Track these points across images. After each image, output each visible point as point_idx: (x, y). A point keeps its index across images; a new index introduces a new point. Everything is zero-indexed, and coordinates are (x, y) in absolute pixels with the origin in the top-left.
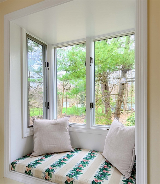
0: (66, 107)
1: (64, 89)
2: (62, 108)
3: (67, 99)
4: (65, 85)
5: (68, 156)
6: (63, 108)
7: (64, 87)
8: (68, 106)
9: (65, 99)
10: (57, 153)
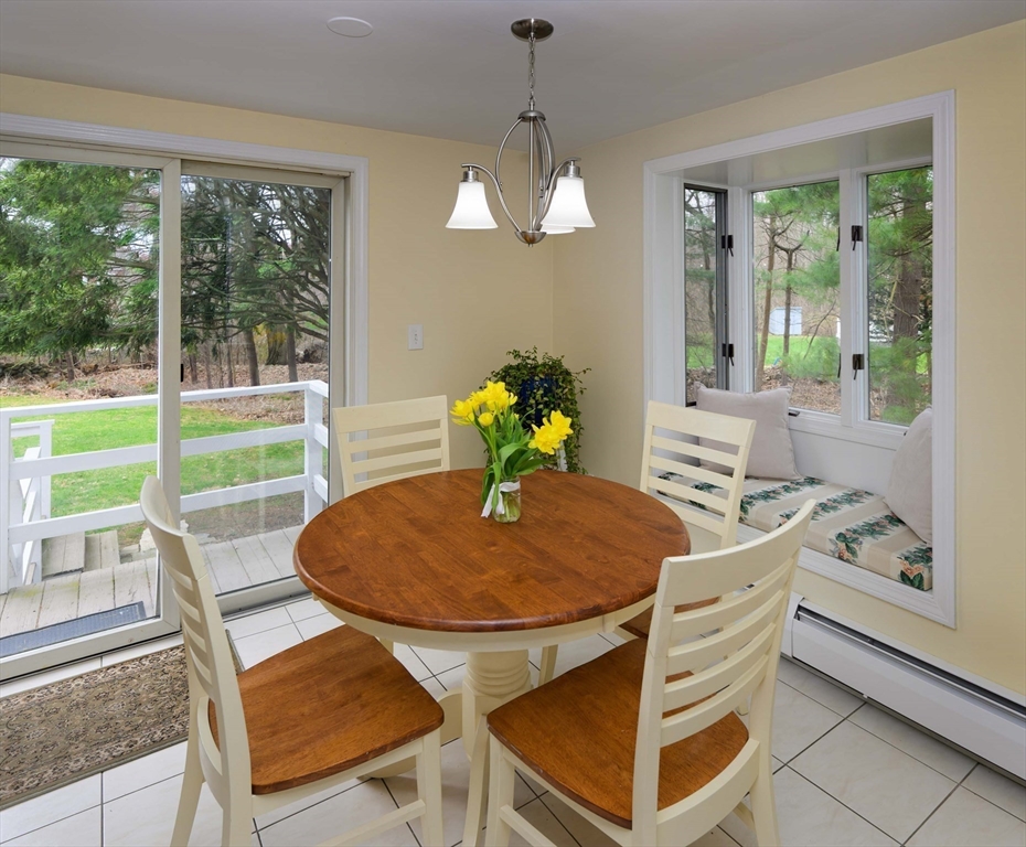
0: (787, 336)
1: (774, 246)
2: (765, 341)
3: (789, 298)
4: (780, 231)
5: (787, 489)
6: (770, 337)
7: (776, 239)
8: (796, 329)
9: (779, 297)
10: (757, 478)
